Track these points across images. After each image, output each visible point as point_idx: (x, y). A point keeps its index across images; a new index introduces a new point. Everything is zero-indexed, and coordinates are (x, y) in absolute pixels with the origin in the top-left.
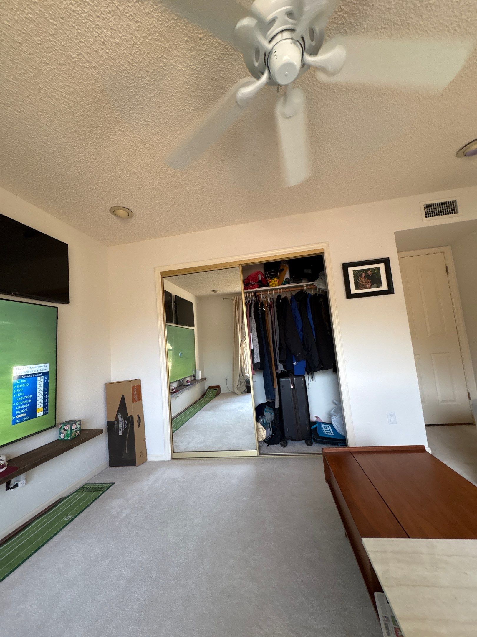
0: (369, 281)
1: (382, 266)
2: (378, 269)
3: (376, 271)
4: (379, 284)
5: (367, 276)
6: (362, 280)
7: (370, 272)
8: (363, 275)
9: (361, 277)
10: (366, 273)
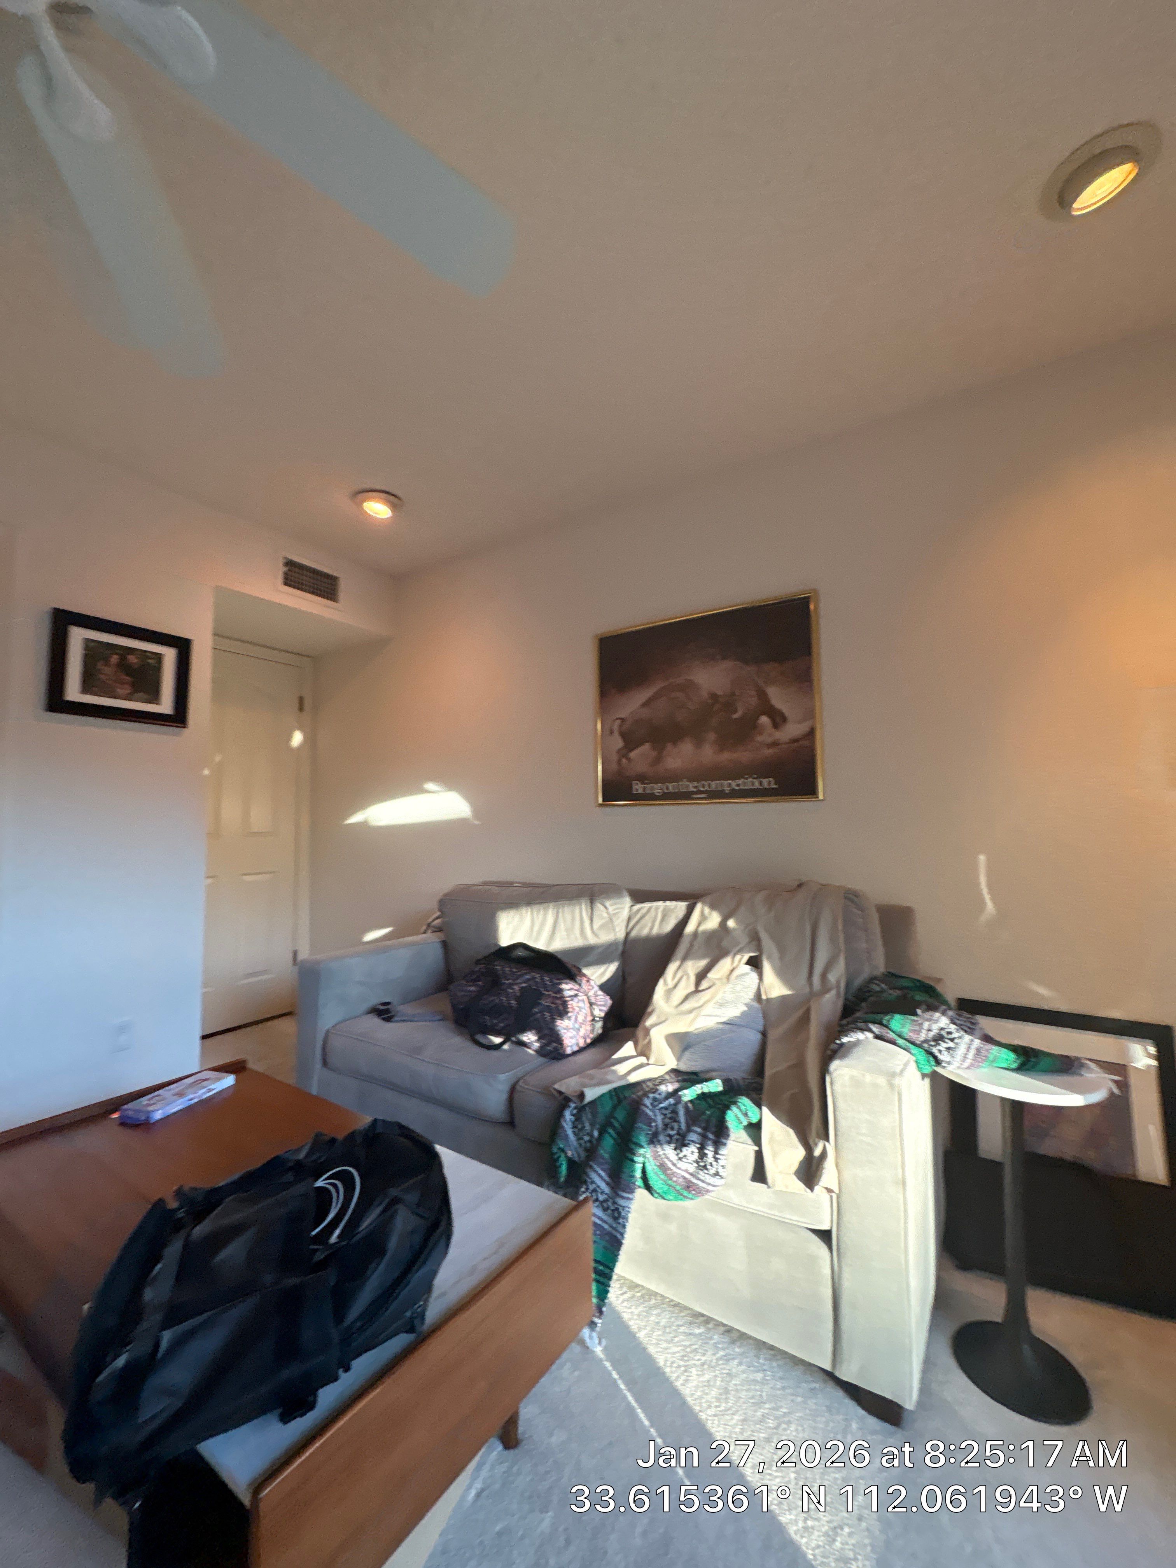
0: (128, 679)
1: (169, 655)
2: (159, 657)
3: (151, 661)
4: (155, 697)
5: (124, 667)
6: (107, 672)
7: (137, 658)
8: (115, 659)
9: (107, 663)
10: (123, 658)
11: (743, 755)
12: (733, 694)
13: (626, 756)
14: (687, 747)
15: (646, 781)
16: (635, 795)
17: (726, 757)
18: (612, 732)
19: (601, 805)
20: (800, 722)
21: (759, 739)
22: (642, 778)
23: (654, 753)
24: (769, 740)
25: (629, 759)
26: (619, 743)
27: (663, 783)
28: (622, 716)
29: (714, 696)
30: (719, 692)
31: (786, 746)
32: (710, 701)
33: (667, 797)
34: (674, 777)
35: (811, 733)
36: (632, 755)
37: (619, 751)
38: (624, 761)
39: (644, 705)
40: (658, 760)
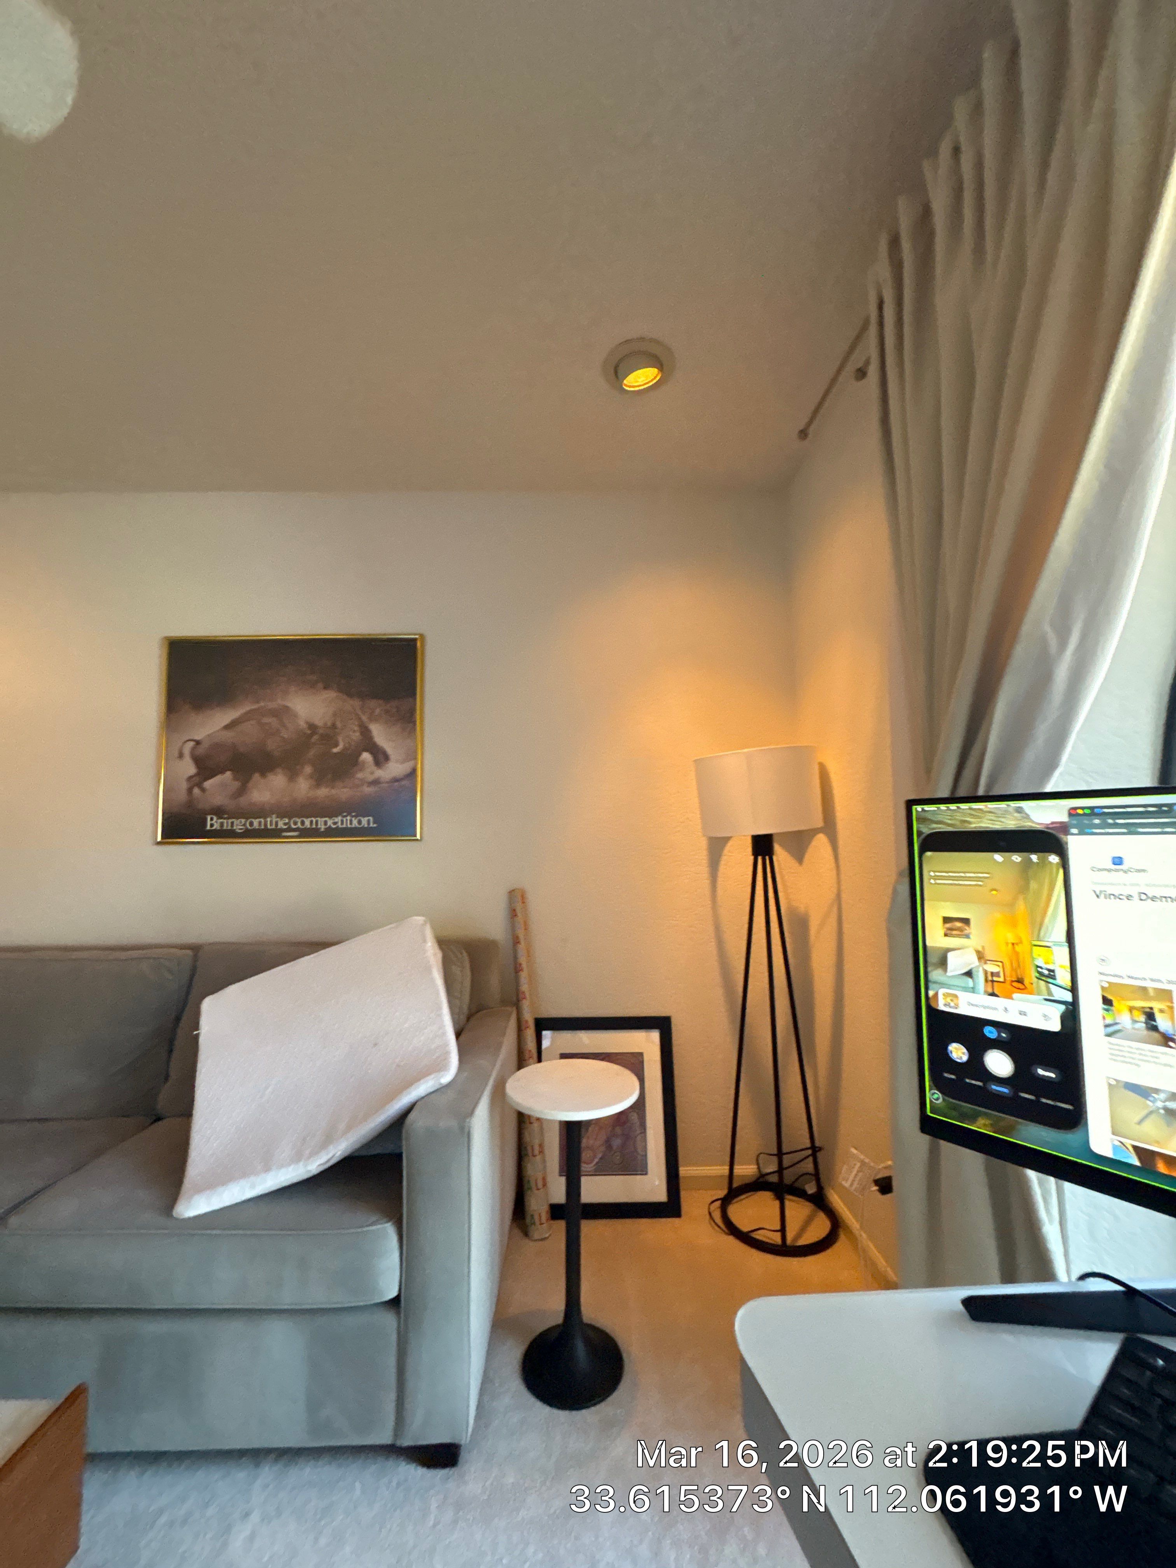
11: (342, 792)
12: (334, 726)
13: (199, 785)
14: (278, 780)
15: (226, 816)
16: (209, 831)
17: (323, 792)
18: (181, 756)
19: (159, 843)
20: (403, 762)
21: (360, 775)
22: (219, 812)
23: (237, 784)
24: (371, 778)
25: (203, 790)
26: (192, 770)
27: (247, 819)
28: (197, 737)
29: (312, 727)
30: (319, 722)
31: (386, 785)
32: (309, 732)
33: (250, 834)
34: (261, 812)
35: (412, 774)
36: (207, 784)
37: (190, 778)
38: (196, 791)
39: (227, 727)
40: (242, 791)
